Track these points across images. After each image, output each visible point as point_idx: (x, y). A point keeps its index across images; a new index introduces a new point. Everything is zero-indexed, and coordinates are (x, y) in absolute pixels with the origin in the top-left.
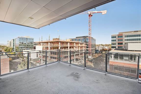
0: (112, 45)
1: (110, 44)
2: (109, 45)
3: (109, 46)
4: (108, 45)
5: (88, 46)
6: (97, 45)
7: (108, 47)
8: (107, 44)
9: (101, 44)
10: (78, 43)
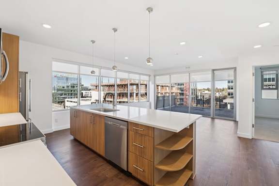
0: (228, 90)
1: (224, 87)
2: (223, 90)
3: (224, 92)
4: (220, 89)
5: (182, 92)
6: (200, 90)
7: (221, 93)
8: (218, 88)
9: (206, 89)
10: (165, 86)
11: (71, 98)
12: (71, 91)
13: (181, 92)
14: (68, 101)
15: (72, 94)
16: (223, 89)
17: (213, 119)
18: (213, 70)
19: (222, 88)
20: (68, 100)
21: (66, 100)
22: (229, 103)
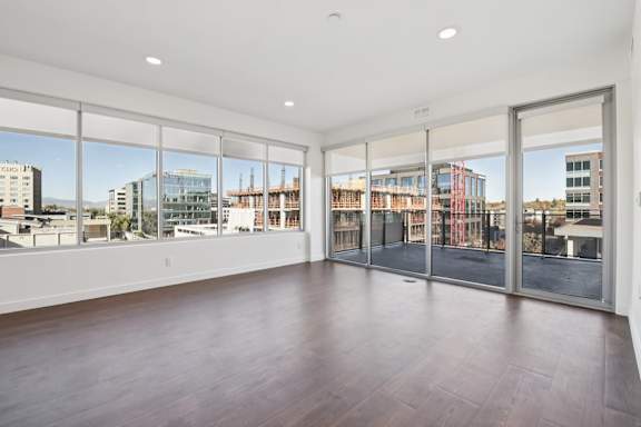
5: (447, 209)
10: (402, 195)
11: (189, 223)
12: (189, 208)
13: (442, 209)
14: (180, 230)
15: (190, 214)
16: (554, 201)
17: (514, 299)
18: (516, 109)
19: (551, 200)
20: (182, 227)
21: (176, 227)
22: (570, 238)
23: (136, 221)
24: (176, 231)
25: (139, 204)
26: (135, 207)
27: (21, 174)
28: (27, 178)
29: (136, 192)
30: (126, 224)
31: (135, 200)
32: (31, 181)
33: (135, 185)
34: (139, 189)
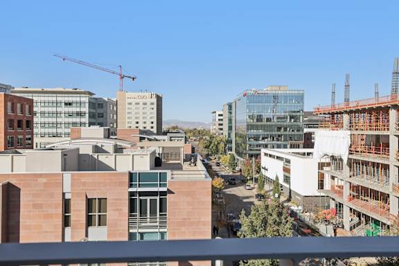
11: (279, 147)
12: (279, 129)
14: (267, 154)
15: (280, 136)
20: (270, 151)
21: (263, 151)
23: (231, 142)
24: (262, 154)
25: (233, 125)
26: (230, 128)
27: (149, 101)
28: (152, 104)
29: (231, 113)
30: (222, 145)
31: (230, 120)
32: (155, 106)
33: (230, 106)
34: (233, 111)
